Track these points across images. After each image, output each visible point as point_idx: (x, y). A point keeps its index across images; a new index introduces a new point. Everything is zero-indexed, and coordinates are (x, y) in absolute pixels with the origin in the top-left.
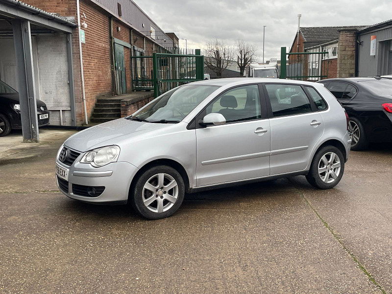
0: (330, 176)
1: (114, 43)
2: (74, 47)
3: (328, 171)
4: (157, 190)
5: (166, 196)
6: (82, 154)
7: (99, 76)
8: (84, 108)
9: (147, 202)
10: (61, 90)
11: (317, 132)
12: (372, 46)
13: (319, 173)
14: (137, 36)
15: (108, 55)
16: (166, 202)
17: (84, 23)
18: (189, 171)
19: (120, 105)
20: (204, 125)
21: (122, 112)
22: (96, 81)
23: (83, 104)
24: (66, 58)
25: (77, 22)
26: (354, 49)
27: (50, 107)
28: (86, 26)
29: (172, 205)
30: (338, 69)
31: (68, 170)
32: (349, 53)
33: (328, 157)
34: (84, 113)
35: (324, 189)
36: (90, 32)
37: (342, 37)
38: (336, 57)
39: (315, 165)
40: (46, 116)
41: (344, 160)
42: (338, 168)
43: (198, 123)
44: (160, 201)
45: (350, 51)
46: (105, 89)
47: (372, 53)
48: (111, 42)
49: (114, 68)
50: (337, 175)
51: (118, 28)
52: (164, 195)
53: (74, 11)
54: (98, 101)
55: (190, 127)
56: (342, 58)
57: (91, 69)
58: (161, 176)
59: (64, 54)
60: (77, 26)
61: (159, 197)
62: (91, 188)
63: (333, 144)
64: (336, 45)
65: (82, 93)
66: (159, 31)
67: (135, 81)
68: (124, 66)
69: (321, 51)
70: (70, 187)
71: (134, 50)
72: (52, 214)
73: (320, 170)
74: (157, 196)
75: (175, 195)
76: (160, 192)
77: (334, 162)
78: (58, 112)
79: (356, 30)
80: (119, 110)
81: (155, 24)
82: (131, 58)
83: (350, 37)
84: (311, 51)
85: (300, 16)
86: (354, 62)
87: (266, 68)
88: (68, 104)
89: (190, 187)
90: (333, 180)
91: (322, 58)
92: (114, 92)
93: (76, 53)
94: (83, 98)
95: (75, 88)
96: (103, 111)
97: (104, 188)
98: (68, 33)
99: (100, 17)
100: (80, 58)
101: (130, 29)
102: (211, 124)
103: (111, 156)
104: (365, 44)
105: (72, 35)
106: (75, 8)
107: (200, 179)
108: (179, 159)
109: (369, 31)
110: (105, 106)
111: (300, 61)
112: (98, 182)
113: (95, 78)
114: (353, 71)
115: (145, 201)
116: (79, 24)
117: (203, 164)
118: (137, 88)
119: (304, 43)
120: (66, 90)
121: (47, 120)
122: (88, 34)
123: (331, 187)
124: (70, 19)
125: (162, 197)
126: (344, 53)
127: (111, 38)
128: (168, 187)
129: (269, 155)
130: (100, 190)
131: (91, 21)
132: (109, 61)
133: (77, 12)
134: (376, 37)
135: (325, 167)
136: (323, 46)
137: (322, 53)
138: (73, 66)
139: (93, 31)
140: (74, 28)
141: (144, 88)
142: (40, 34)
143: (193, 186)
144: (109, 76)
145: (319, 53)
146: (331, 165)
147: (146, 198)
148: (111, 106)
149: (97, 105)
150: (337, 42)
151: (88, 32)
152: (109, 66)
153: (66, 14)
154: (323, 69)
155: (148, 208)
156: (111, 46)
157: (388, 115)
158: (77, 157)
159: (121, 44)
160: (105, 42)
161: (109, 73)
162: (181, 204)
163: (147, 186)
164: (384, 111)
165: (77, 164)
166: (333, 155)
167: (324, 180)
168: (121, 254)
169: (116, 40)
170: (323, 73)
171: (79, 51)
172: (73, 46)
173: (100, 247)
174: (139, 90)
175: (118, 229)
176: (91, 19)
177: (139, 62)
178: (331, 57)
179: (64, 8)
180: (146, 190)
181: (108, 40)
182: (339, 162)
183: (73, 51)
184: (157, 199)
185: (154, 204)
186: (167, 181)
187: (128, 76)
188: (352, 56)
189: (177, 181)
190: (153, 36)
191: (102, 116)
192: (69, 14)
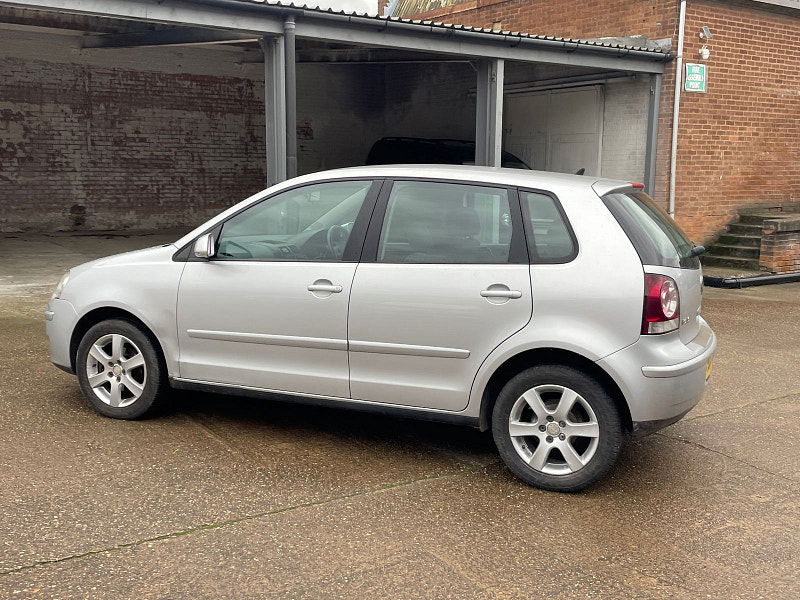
0: (556, 456)
2: (664, 101)
3: (550, 440)
4: (110, 363)
13: (513, 434)
17: (703, 49)
18: (164, 342)
21: (764, 248)
24: (646, 125)
25: (677, 49)
28: (706, 53)
29: (135, 399)
33: (550, 398)
36: (738, 67)
44: (116, 385)
52: (123, 376)
53: (673, 27)
54: (744, 219)
57: (723, 148)
58: (118, 340)
60: (670, 58)
61: (114, 378)
65: (668, 200)
73: (517, 428)
74: (111, 374)
76: (117, 368)
80: (759, 243)
89: (170, 375)
90: (568, 471)
93: (666, 116)
95: (654, 188)
98: (653, 75)
100: (672, 126)
105: (661, 78)
106: (673, 21)
113: (741, 169)
115: (90, 376)
116: (680, 53)
117: (190, 335)
125: (118, 379)
128: (129, 363)
133: (678, 27)
135: (538, 423)
138: (657, 142)
139: (751, 63)
140: (667, 60)
142: (610, 81)
143: (174, 374)
146: (562, 424)
149: (732, 229)
153: (658, 34)
155: (96, 391)
163: (95, 352)
167: (529, 461)
171: (674, 110)
172: (661, 99)
179: (656, 22)
184: (110, 379)
191: (727, 252)
192: (661, 35)
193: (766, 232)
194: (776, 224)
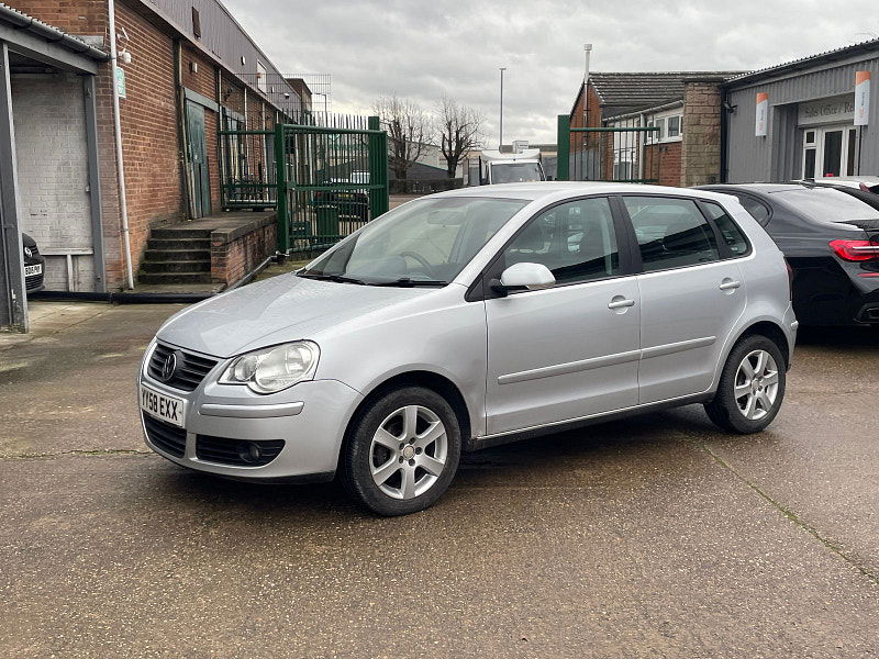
0: (758, 405)
1: (185, 99)
2: (102, 106)
3: (754, 393)
4: (402, 446)
5: (420, 459)
6: (221, 364)
7: (154, 175)
8: (125, 251)
9: (380, 474)
10: (70, 208)
11: (733, 305)
12: (759, 115)
13: (737, 397)
14: (230, 85)
15: (172, 127)
16: (420, 473)
17: (123, 52)
18: (471, 399)
19: (209, 242)
20: (501, 292)
21: (213, 260)
22: (149, 186)
23: (124, 239)
24: (82, 131)
25: (110, 50)
26: (717, 121)
27: (44, 246)
28: (128, 58)
29: (433, 479)
30: (684, 165)
31: (185, 401)
32: (708, 130)
33: (754, 361)
34: (125, 261)
35: (747, 434)
36: (136, 73)
37: (692, 94)
38: (678, 138)
39: (727, 380)
40: (36, 271)
41: (783, 367)
42: (772, 385)
43: (489, 287)
44: (409, 471)
45: (709, 125)
46: (166, 207)
47: (759, 132)
48: (178, 97)
49: (184, 156)
50: (772, 400)
51: (191, 66)
52: (417, 458)
53: (103, 23)
54: (154, 233)
55: (472, 295)
56: (693, 141)
57: (138, 159)
58: (411, 413)
59: (78, 123)
60: (109, 59)
61: (406, 463)
62: (247, 445)
63: (764, 331)
64: (679, 113)
65: (121, 216)
66: (273, 72)
67: (228, 187)
68: (205, 154)
69: (642, 126)
70: (191, 442)
71: (225, 117)
72: (138, 509)
73: (739, 390)
74: (401, 460)
75: (438, 456)
76: (408, 450)
77: (766, 373)
78: (63, 260)
79: (721, 81)
80: (208, 256)
81: (265, 58)
82: (219, 134)
83: (708, 96)
84: (617, 125)
85: (589, 48)
86: (717, 149)
87: (516, 162)
88: (87, 242)
89: (473, 436)
90: (764, 413)
91: (645, 141)
92: (185, 211)
93: (105, 123)
94: (122, 227)
95: (103, 203)
96: (167, 256)
97: (281, 443)
98: (85, 75)
99: (155, 40)
100: (115, 134)
101: (217, 67)
102: (522, 288)
103: (298, 367)
104: (742, 111)
105: (97, 80)
106: (102, 17)
107: (495, 417)
108: (450, 371)
109: (749, 83)
110: (171, 244)
111: (592, 146)
112: (266, 431)
113: (147, 181)
114: (716, 170)
115: (375, 471)
116: (114, 55)
117: (501, 383)
118: (233, 203)
119: (603, 106)
120: (82, 207)
121: (39, 278)
122: (131, 77)
123: (758, 429)
124: (91, 41)
125: (412, 462)
126: (695, 129)
127: (178, 87)
128: (425, 438)
129: (635, 359)
130: (272, 448)
131: (136, 47)
132: (174, 140)
133: (108, 25)
134: (766, 97)
135: (748, 382)
136: (645, 114)
137: (645, 131)
138: (100, 152)
139: (141, 71)
140: (102, 62)
141: (249, 203)
143: (478, 433)
144: (174, 178)
145: (639, 130)
146: (760, 379)
147: (377, 465)
148: (186, 245)
149: (150, 244)
150: (681, 105)
151: (132, 71)
152: (174, 152)
153: (82, 29)
154: (648, 165)
155: (382, 488)
156: (178, 108)
157: (843, 264)
158: (208, 370)
159: (199, 100)
160: (165, 96)
161: (175, 170)
162: (453, 476)
163: (381, 436)
164: (835, 256)
165: (210, 387)
166: (763, 356)
167: (745, 413)
168: (355, 605)
169: (190, 94)
170: (648, 173)
171: (114, 116)
172: (98, 104)
173: (296, 588)
174: (236, 209)
175: (319, 542)
176: (138, 43)
177: (234, 143)
178: (666, 139)
179: (79, 15)
180: (378, 445)
181: (171, 92)
182: (774, 372)
183: (99, 116)
184: (402, 466)
185: (395, 480)
186: (422, 425)
187: (214, 175)
188: (713, 136)
189: (446, 422)
190: (262, 86)
191: (165, 268)
192: (90, 31)
193: (216, 244)
194: (225, 235)
